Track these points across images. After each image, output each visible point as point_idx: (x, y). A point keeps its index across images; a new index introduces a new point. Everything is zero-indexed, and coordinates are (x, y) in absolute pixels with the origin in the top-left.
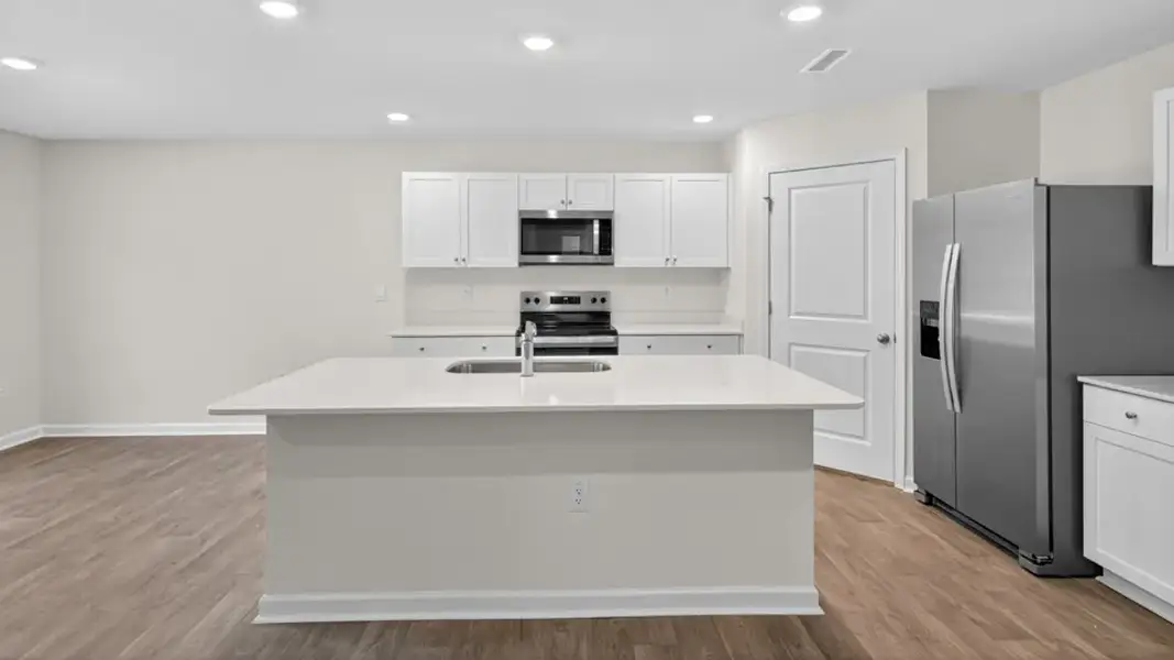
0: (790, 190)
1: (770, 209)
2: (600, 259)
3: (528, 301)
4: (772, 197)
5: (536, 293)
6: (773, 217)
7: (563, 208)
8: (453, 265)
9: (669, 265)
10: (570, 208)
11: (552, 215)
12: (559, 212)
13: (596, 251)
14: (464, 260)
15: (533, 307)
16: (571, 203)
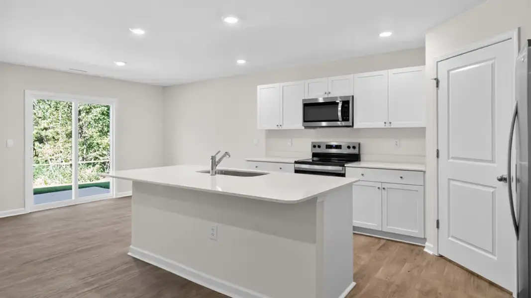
0: (448, 72)
1: (437, 86)
2: (344, 123)
3: (314, 146)
4: (439, 79)
5: (319, 142)
6: (439, 91)
7: (326, 96)
8: (276, 128)
9: (388, 126)
10: (330, 96)
11: (321, 100)
12: (324, 99)
13: (340, 119)
14: (281, 126)
15: (317, 150)
16: (330, 93)
